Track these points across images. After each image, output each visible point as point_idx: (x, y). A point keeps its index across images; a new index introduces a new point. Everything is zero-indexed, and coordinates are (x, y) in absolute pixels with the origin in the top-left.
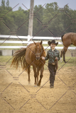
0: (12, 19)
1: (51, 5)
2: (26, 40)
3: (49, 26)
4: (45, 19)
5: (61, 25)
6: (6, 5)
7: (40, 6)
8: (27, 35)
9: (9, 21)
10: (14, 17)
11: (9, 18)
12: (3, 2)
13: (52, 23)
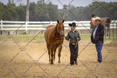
0: (16, 12)
1: (40, 2)
2: (25, 24)
3: (40, 15)
4: (36, 11)
5: (47, 15)
6: (11, 2)
7: (34, 3)
8: (25, 21)
9: (14, 13)
10: (16, 10)
11: (14, 11)
12: (9, 1)
13: (41, 13)
